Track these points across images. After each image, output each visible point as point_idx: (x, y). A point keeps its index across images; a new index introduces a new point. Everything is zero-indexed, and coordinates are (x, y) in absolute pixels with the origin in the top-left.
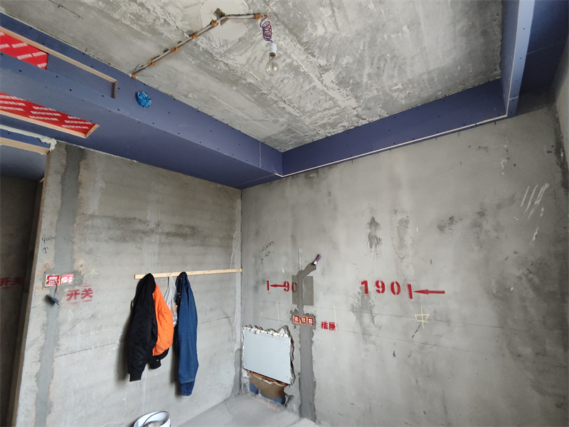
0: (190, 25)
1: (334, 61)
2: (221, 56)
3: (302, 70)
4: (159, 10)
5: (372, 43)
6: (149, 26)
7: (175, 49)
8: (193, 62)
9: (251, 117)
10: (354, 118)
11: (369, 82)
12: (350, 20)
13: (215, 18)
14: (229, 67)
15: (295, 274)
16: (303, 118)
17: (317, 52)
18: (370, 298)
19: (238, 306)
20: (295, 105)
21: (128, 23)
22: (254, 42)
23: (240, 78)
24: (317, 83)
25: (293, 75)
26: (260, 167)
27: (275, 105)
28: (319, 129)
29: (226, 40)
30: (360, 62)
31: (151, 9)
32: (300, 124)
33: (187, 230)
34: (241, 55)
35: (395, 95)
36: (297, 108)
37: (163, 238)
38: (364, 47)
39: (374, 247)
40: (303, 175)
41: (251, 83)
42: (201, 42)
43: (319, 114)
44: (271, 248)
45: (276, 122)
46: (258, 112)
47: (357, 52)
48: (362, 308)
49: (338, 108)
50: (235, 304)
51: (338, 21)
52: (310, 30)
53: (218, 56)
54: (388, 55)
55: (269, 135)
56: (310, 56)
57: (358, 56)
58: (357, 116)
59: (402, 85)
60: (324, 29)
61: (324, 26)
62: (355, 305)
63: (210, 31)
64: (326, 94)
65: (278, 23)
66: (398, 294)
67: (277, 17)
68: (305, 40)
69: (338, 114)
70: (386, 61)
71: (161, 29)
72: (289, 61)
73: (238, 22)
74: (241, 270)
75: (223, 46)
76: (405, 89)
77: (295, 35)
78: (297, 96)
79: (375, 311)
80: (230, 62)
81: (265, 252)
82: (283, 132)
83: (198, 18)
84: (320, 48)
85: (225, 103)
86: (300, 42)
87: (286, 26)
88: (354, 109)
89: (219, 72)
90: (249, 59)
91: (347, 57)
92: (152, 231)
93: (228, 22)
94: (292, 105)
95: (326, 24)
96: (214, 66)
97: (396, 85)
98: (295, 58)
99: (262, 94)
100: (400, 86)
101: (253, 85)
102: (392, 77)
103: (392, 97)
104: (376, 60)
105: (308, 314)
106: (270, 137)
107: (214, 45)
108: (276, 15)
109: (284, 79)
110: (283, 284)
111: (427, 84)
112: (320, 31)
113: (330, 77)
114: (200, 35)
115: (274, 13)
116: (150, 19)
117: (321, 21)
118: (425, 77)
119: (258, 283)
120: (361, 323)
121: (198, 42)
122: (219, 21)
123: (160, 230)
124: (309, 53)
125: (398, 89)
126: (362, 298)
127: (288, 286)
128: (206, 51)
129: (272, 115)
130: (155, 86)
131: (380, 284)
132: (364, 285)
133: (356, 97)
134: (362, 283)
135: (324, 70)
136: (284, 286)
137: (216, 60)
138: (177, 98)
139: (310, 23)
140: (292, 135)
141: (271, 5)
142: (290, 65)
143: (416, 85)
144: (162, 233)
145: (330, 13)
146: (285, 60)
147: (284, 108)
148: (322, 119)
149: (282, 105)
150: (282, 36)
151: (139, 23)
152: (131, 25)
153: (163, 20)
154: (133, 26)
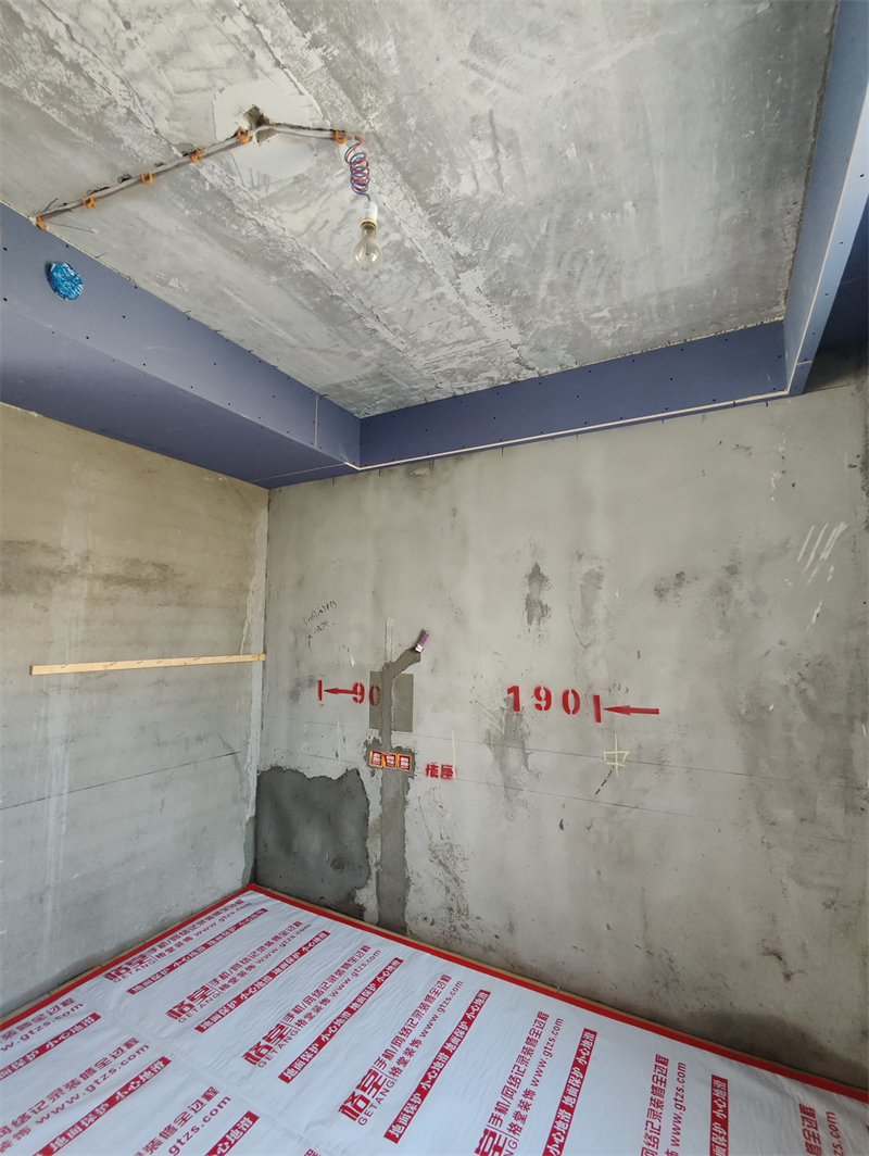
0: (187, 131)
1: (486, 248)
2: (252, 209)
3: (420, 260)
4: (116, 87)
5: (564, 225)
6: (89, 118)
7: (147, 178)
8: (187, 212)
9: (303, 341)
10: (513, 365)
11: (549, 299)
12: (527, 173)
13: (245, 125)
14: (267, 234)
15: (378, 669)
16: (410, 355)
17: (454, 227)
18: (521, 720)
19: (255, 732)
20: (399, 327)
21: (38, 103)
22: (327, 190)
23: (288, 259)
24: (446, 288)
25: (401, 268)
26: (315, 447)
27: (356, 323)
28: (442, 379)
29: (265, 176)
30: (537, 258)
31: (98, 80)
32: (403, 366)
33: (150, 572)
34: (296, 212)
35: (595, 328)
36: (401, 334)
37: (98, 587)
38: (547, 230)
39: (535, 621)
40: (401, 469)
41: (311, 273)
42: (211, 172)
43: (443, 351)
44: (327, 615)
45: (354, 356)
46: (319, 333)
47: (533, 239)
48: (508, 737)
49: (483, 343)
50: (249, 727)
51: (503, 172)
52: (446, 181)
53: (244, 208)
54: (592, 252)
55: (337, 381)
56: (440, 234)
57: (534, 245)
58: (518, 361)
59: (610, 312)
60: (473, 183)
61: (475, 177)
62: (493, 732)
63: (232, 151)
64: (462, 312)
65: (382, 158)
66: (574, 712)
67: (381, 145)
68: (433, 199)
69: (481, 354)
70: (586, 262)
71: (119, 130)
72: (395, 237)
73: (296, 141)
74: (263, 657)
75: (258, 188)
76: (614, 319)
77: (414, 186)
78: (404, 309)
79: (530, 743)
80: (269, 223)
81: (316, 623)
82: (367, 378)
83: (207, 119)
84: (462, 220)
85: (250, 308)
86: (422, 202)
87: (398, 166)
88: (515, 347)
89: (244, 242)
90: (313, 222)
91: (513, 244)
92: (73, 571)
93: (274, 138)
94: (391, 327)
95: (479, 175)
96: (233, 226)
97: (599, 310)
98: (409, 235)
99: (332, 297)
100: (605, 313)
101: (315, 276)
102: (594, 294)
103: (588, 332)
104: (567, 258)
105: (399, 748)
106: (338, 386)
107: (238, 182)
108: (379, 139)
109: (380, 272)
110: (351, 689)
111: (655, 316)
112: (466, 187)
113: (473, 280)
114: (208, 155)
115: (375, 134)
116: (93, 103)
117: (469, 167)
118: (654, 302)
119: (298, 685)
120: (503, 767)
121: (203, 171)
122: (253, 134)
123: (90, 570)
124: (440, 228)
125: (603, 317)
126: (507, 719)
127: (362, 693)
128: (218, 193)
129: (348, 342)
130: (91, 252)
131: (543, 694)
132: (512, 695)
133: (521, 325)
134: (509, 691)
135: (464, 264)
136: (355, 692)
137: (240, 215)
138: (142, 285)
139: (447, 167)
140: (386, 386)
141: (371, 117)
142: (398, 246)
143: (635, 314)
144: (95, 577)
145: (490, 153)
146: (387, 235)
147: (375, 331)
148: (450, 359)
149: (371, 323)
150: (388, 186)
151: (65, 106)
152: (44, 109)
153: (125, 111)
154: (50, 112)
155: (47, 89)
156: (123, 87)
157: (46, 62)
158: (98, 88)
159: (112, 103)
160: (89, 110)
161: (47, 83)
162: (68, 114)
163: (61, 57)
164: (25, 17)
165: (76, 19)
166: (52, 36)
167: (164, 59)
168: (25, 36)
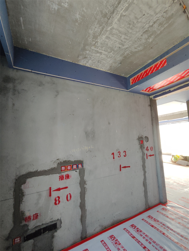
6: (166, 20)
21: (163, 28)
31: (156, 19)
116: (162, 19)
151: (164, 24)
152: (165, 27)
153: (164, 13)
154: (165, 26)
155: (160, 27)
156: (158, 14)
157: (154, 27)
158: (159, 18)
159: (162, 16)
160: (164, 20)
161: (158, 27)
162: (165, 23)
163: (153, 25)
164: (146, 30)
165: (145, 23)
166: (149, 26)
167: (150, 7)
168: (149, 30)
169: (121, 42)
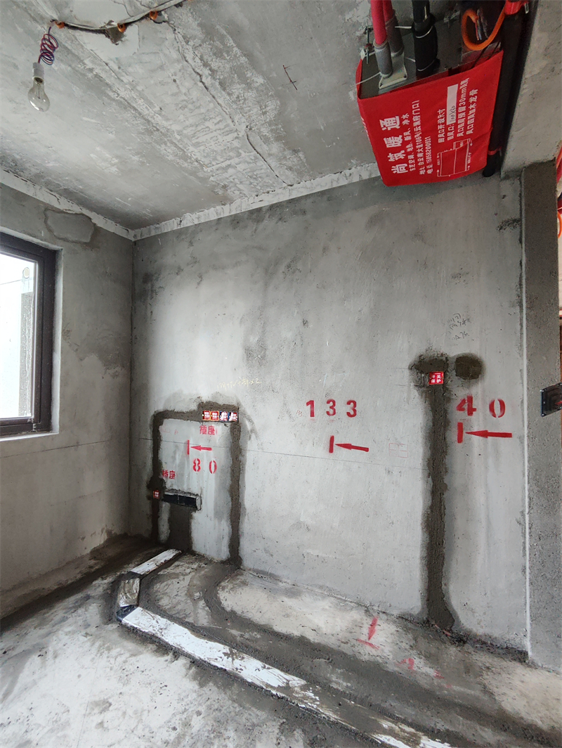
169: (223, 131)
